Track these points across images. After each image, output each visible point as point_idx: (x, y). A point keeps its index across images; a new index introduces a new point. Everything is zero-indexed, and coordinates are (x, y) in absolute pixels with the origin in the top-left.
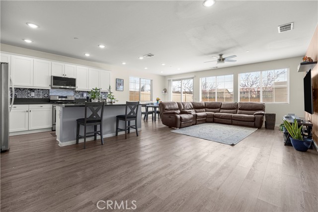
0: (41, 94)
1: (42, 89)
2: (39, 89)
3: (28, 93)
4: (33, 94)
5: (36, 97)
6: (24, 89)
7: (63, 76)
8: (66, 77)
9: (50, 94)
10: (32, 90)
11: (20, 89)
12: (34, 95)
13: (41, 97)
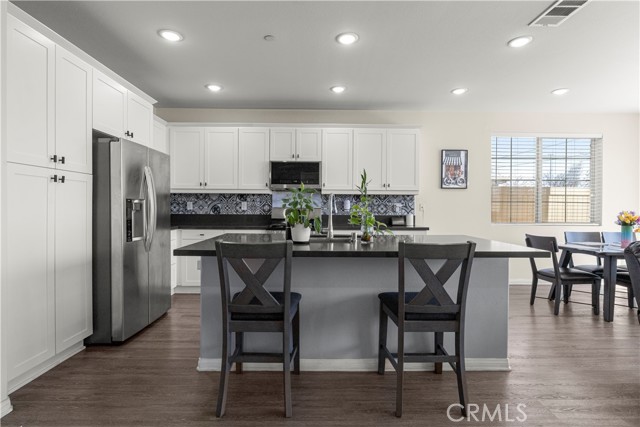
0: (258, 204)
1: (259, 195)
2: (253, 195)
3: (237, 204)
4: (244, 206)
5: (250, 212)
6: (231, 195)
7: (294, 160)
8: (299, 160)
9: (274, 206)
10: (243, 197)
11: (224, 195)
12: (245, 209)
13: (258, 212)
